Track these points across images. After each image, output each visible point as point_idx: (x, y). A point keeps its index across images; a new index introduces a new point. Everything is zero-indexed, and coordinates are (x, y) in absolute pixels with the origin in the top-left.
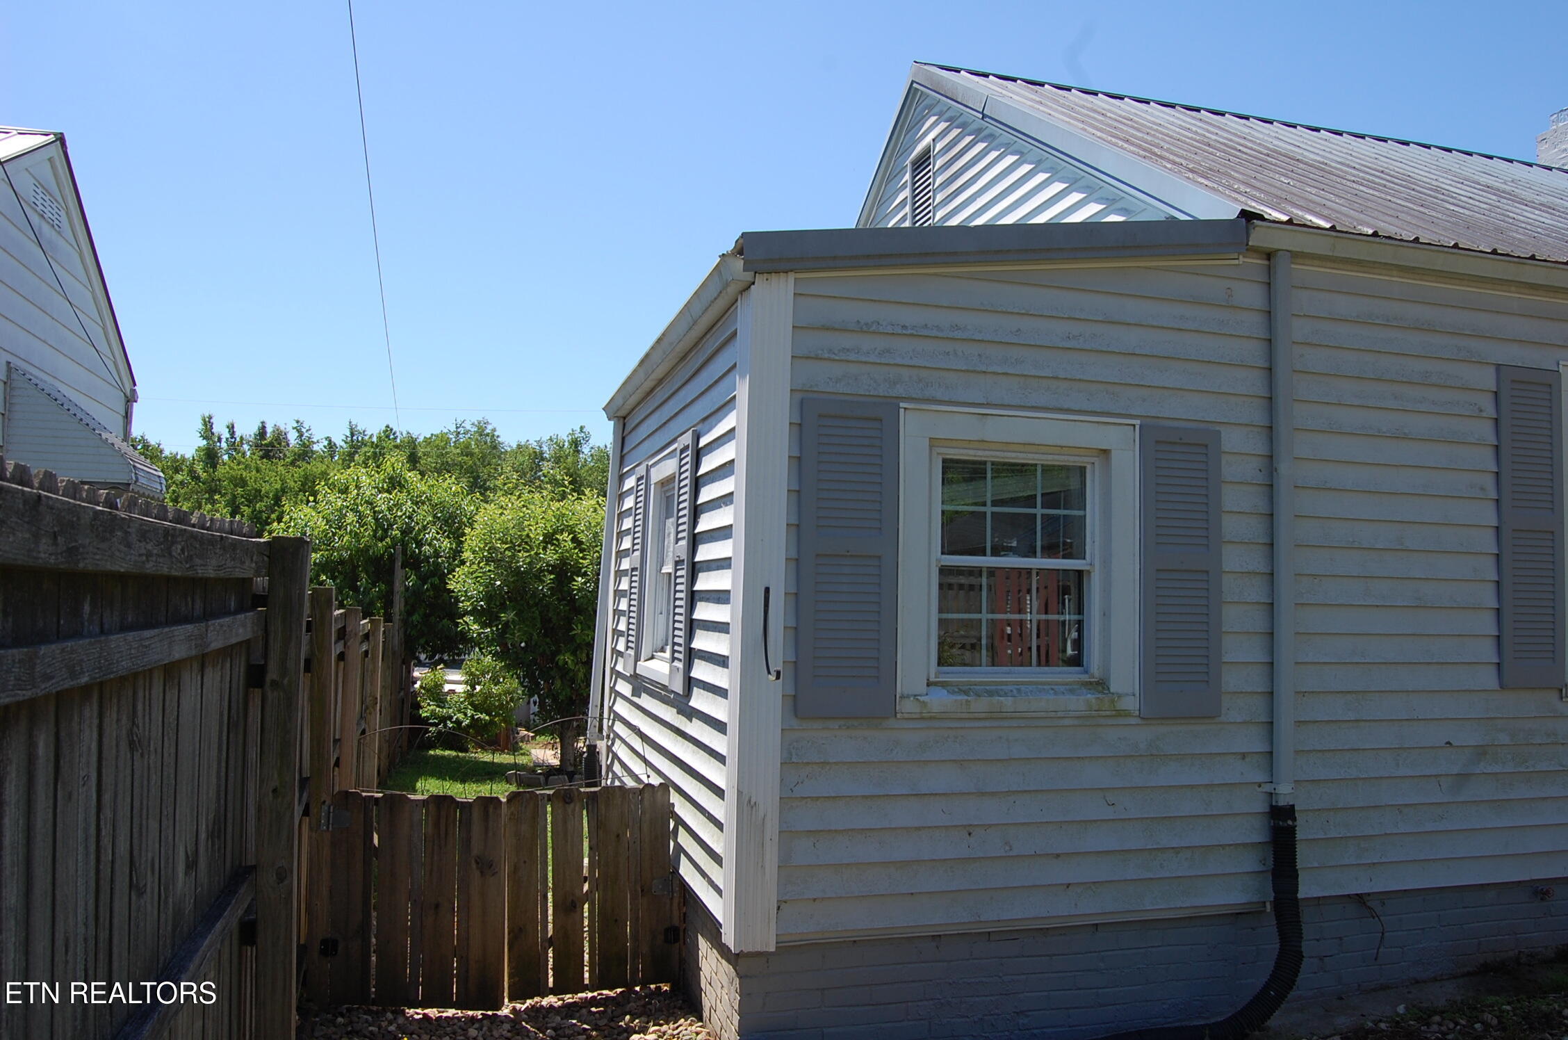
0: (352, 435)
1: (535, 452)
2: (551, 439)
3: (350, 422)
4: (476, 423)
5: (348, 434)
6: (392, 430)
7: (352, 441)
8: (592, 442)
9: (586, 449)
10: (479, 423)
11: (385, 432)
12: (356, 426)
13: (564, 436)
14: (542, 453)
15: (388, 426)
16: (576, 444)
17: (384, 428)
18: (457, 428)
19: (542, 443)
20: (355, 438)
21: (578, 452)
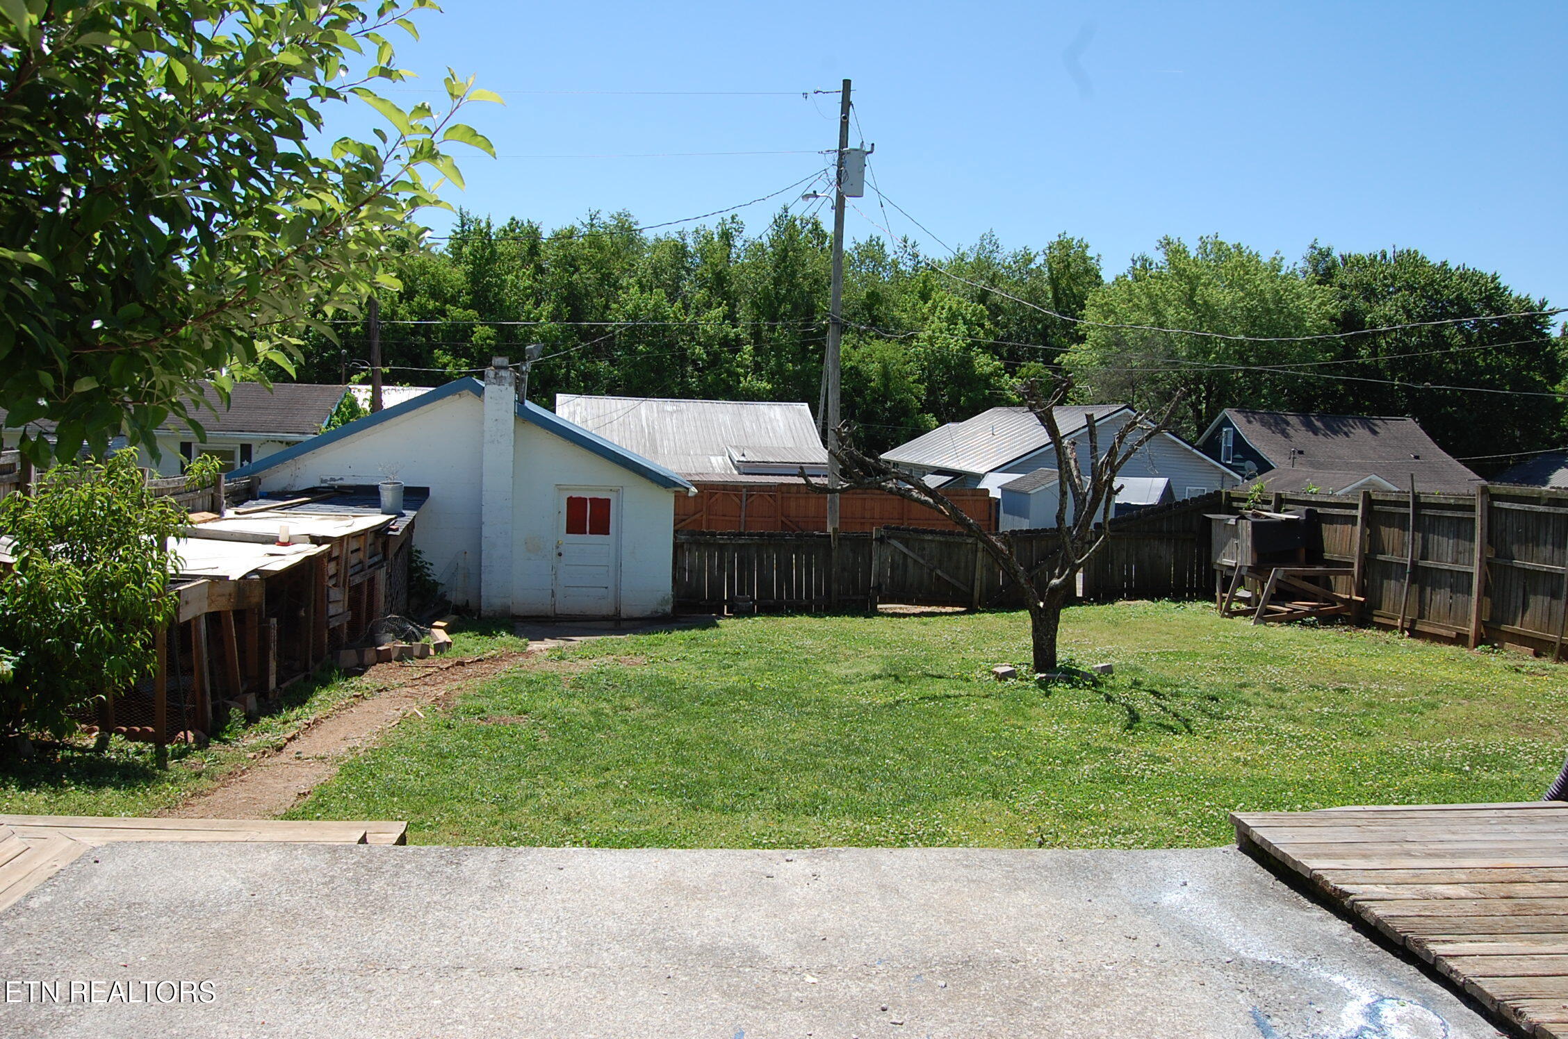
0: (463, 225)
1: (676, 246)
2: (697, 231)
3: (461, 209)
4: (616, 215)
5: (459, 223)
6: (518, 223)
7: (463, 232)
8: (745, 234)
9: (738, 243)
10: (620, 215)
11: (510, 225)
12: (468, 213)
13: (712, 226)
14: (684, 247)
15: (513, 219)
16: (726, 236)
17: (509, 221)
18: (592, 220)
19: (685, 235)
20: (466, 227)
21: (729, 245)
